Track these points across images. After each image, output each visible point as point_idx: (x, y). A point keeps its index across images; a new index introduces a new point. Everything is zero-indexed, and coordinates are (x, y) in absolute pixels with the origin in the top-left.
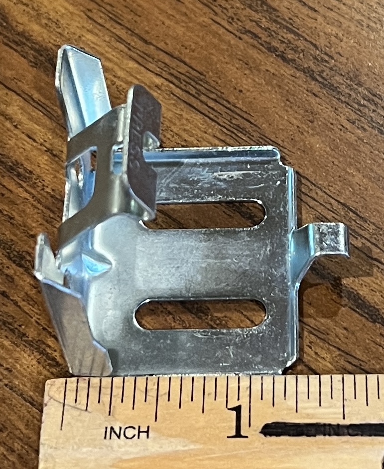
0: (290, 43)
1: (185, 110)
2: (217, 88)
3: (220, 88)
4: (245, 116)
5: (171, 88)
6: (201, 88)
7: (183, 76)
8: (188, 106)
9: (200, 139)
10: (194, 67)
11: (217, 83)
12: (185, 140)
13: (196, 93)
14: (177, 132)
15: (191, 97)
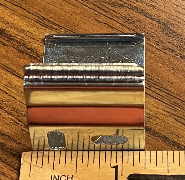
3: (160, 82)
4: (177, 96)
9: (156, 113)
11: (158, 80)
12: (148, 114)
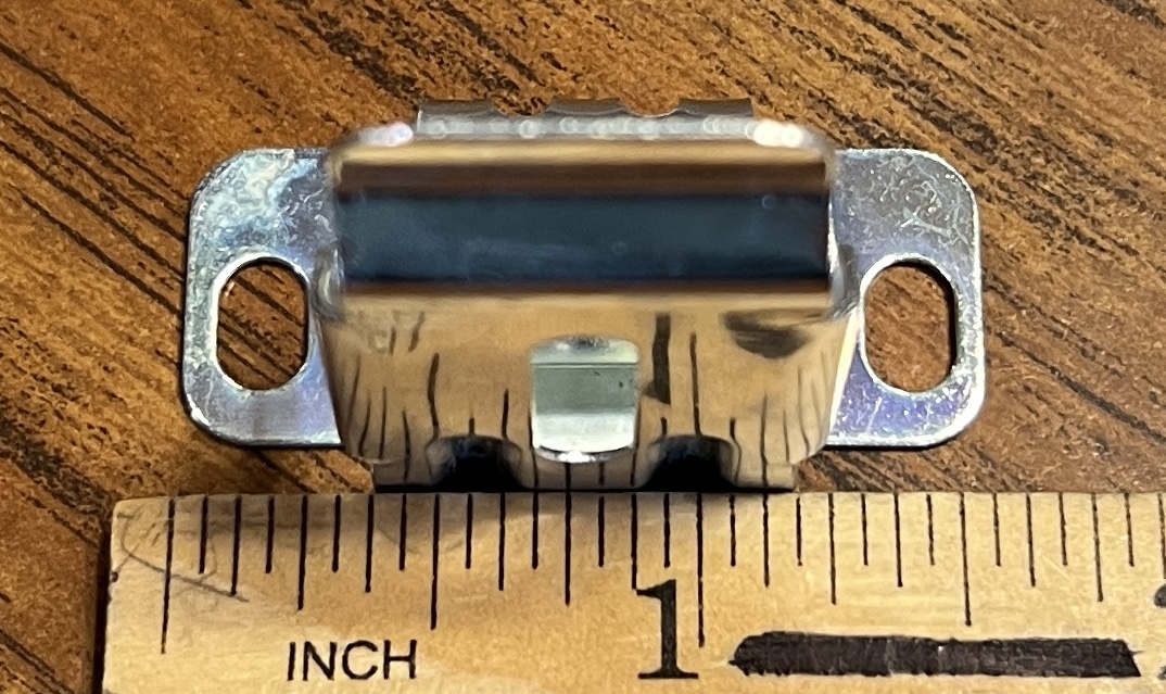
0: (399, 18)
1: (65, 257)
2: (167, 179)
3: (177, 179)
5: (25, 178)
6: (117, 179)
7: (62, 137)
8: (75, 245)
9: (112, 365)
10: (99, 107)
11: (169, 163)
12: (65, 368)
13: (104, 198)
14: (38, 339)
15: (86, 210)
